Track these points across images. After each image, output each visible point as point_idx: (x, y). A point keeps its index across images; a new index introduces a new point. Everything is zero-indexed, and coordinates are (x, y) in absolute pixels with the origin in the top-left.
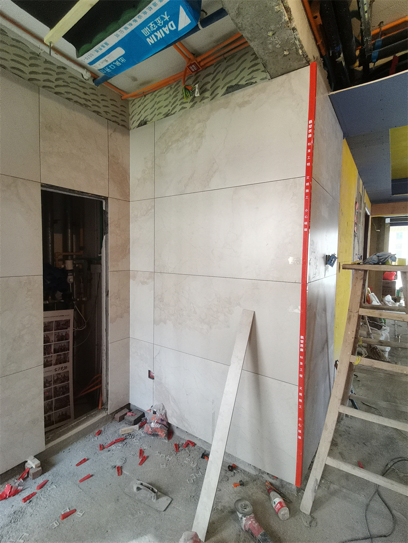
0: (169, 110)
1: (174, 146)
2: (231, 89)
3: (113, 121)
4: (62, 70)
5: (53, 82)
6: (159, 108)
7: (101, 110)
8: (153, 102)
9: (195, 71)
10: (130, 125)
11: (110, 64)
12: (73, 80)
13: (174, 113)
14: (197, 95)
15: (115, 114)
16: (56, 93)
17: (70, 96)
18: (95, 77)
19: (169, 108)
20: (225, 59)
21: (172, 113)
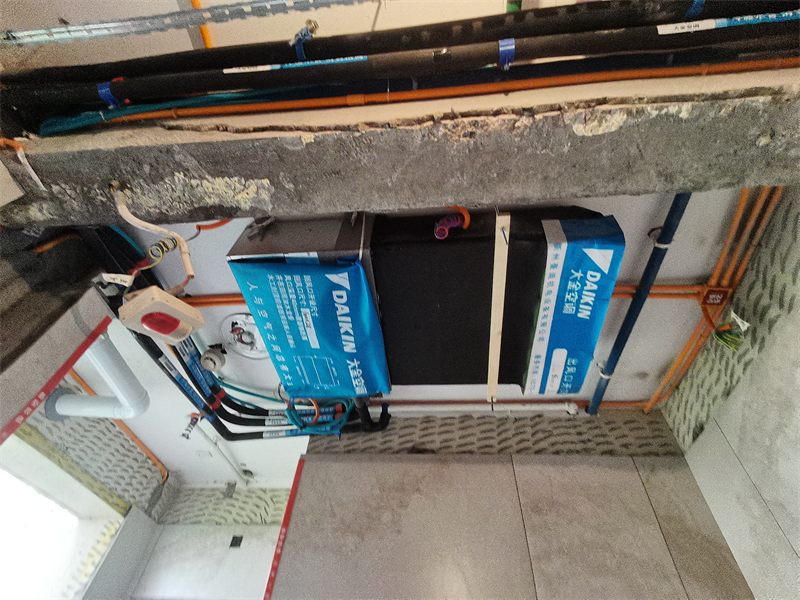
0: (726, 384)
3: (645, 455)
4: (537, 420)
5: (529, 440)
6: (709, 391)
7: (616, 445)
8: (695, 389)
9: (722, 301)
10: (682, 446)
11: (563, 377)
13: (738, 382)
15: (643, 442)
18: (584, 405)
19: (724, 379)
20: (760, 245)
21: (734, 382)
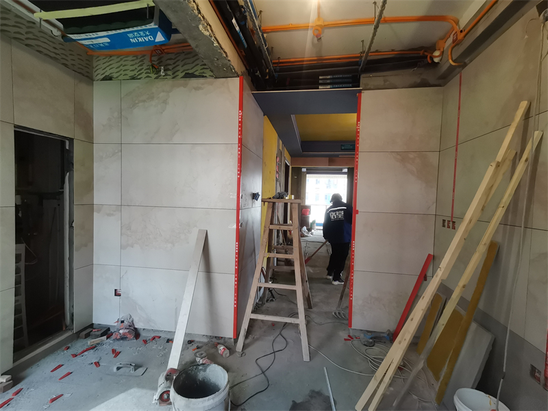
0: (135, 75)
1: (140, 104)
2: (189, 76)
3: (79, 73)
4: (31, 25)
5: (22, 34)
6: (125, 70)
7: (69, 63)
8: (119, 64)
9: (160, 54)
10: (94, 77)
11: (95, 44)
12: (42, 35)
13: (139, 79)
14: (162, 73)
15: (80, 66)
16: (26, 45)
17: (41, 49)
18: (63, 35)
19: (135, 72)
21: (138, 77)
